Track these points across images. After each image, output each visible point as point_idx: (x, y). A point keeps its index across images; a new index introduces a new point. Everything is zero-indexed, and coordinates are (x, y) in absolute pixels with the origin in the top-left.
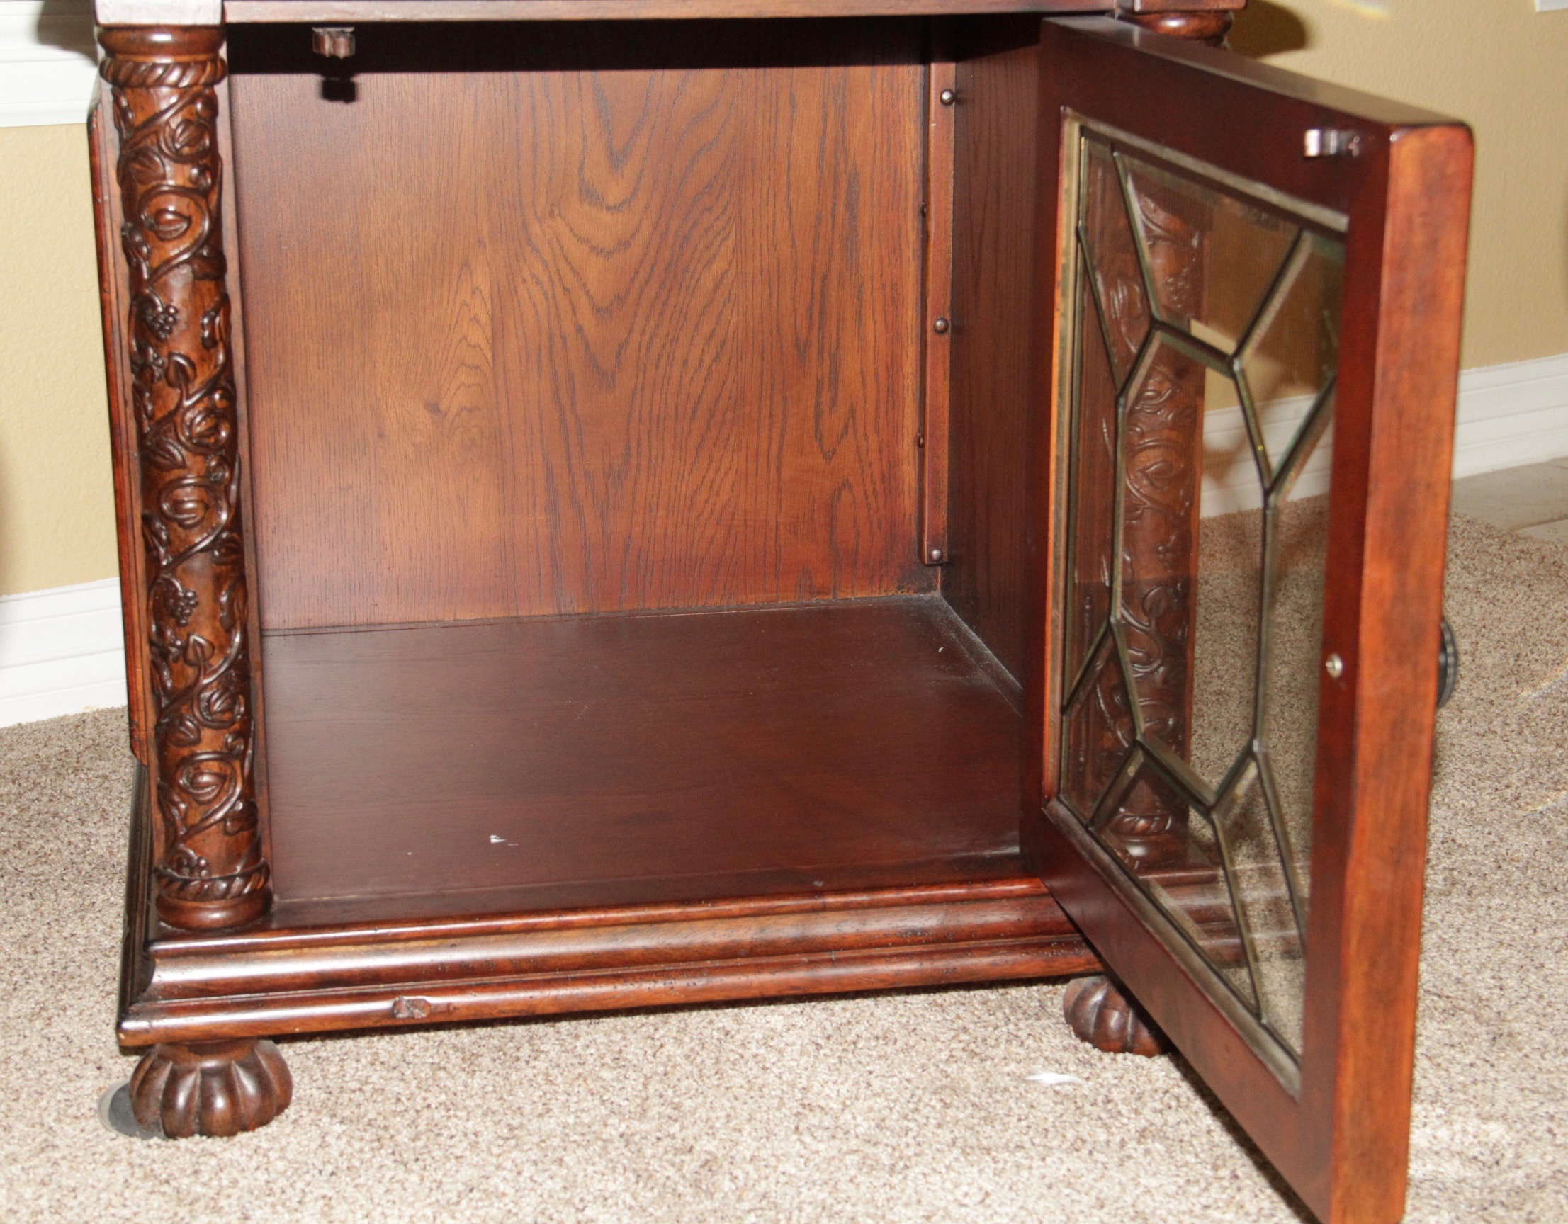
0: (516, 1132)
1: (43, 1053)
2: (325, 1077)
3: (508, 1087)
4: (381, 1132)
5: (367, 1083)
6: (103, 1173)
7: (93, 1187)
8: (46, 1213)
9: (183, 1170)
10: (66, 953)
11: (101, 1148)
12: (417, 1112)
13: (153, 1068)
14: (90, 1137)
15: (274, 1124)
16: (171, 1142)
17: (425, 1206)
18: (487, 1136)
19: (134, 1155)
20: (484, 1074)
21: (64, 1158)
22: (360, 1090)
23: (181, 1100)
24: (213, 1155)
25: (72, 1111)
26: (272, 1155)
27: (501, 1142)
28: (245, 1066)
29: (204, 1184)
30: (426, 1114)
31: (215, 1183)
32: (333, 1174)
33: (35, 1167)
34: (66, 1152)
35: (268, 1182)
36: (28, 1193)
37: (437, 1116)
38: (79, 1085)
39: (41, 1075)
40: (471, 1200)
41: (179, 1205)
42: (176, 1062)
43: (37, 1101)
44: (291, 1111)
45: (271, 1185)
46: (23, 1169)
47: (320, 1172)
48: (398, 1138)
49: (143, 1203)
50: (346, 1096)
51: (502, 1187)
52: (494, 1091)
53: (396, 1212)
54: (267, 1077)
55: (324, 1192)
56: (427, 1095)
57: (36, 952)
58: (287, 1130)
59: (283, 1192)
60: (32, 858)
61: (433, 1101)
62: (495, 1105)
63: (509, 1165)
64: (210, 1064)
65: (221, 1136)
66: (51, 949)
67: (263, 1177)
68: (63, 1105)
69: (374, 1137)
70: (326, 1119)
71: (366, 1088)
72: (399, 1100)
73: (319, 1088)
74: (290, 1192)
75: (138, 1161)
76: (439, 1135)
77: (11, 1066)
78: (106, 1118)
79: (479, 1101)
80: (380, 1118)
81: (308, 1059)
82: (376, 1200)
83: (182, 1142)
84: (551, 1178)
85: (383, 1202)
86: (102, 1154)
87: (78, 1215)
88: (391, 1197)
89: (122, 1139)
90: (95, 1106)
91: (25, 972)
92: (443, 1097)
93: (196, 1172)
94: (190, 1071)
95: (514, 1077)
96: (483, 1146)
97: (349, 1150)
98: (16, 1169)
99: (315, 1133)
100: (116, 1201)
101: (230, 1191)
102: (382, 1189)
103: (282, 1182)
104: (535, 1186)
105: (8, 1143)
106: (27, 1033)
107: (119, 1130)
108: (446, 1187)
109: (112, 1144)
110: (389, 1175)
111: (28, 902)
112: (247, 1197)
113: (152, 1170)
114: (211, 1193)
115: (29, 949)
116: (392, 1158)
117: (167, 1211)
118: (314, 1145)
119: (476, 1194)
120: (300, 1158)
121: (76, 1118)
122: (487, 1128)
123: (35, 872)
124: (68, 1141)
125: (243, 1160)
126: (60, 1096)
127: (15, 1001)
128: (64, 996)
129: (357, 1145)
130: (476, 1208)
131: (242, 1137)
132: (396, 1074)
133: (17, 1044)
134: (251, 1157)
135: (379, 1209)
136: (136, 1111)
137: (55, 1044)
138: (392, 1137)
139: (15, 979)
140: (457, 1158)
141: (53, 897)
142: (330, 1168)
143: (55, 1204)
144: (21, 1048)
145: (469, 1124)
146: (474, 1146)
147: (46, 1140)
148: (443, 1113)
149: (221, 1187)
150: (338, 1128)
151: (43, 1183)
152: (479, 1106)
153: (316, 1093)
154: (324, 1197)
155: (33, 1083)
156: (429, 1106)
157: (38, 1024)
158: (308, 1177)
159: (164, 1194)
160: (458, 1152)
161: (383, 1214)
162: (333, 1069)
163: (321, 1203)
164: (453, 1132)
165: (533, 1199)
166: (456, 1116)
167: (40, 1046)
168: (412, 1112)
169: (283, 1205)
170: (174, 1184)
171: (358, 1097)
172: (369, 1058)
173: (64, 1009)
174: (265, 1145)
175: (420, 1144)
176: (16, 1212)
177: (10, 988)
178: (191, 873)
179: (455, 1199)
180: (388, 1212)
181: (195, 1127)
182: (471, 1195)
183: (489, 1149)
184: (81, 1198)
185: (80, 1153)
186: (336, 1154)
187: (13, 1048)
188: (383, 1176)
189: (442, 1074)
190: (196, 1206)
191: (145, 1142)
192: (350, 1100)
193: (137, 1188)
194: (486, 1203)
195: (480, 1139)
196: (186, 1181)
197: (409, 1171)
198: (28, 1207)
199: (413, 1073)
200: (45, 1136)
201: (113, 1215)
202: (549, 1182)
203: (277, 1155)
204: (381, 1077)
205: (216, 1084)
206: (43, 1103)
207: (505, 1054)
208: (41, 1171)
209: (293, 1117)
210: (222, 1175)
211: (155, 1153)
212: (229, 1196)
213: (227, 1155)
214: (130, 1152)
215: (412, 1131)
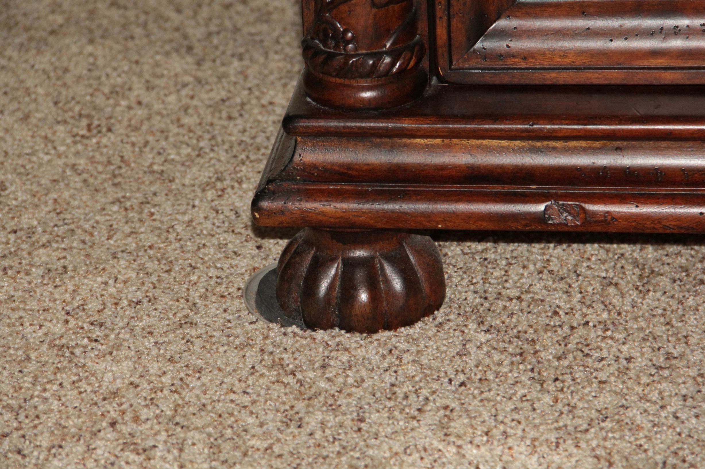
0: (674, 362)
1: (208, 225)
2: (485, 281)
3: (680, 312)
4: (526, 346)
5: (528, 292)
6: (234, 357)
7: (220, 370)
8: (166, 392)
9: (312, 362)
10: (259, 122)
11: (239, 331)
12: (572, 328)
13: (297, 253)
14: (231, 318)
15: (419, 324)
16: (309, 332)
17: (550, 430)
18: (640, 362)
19: (268, 342)
20: (658, 294)
21: (199, 337)
22: (519, 298)
23: (324, 286)
24: (346, 349)
25: (219, 289)
26: (406, 357)
27: (653, 371)
28: (391, 260)
29: (329, 380)
30: (581, 331)
31: (341, 380)
32: (463, 384)
33: (169, 343)
34: (201, 330)
35: (393, 385)
36: (154, 368)
37: (592, 335)
38: (234, 263)
39: (199, 248)
40: (602, 429)
41: (297, 399)
42: (318, 249)
43: (188, 275)
44: (440, 315)
45: (395, 389)
46: (156, 343)
47: (450, 381)
48: (543, 354)
49: (263, 392)
50: (501, 303)
51: (639, 419)
52: (663, 315)
53: (520, 433)
54: (415, 273)
55: (448, 402)
56: (590, 311)
57: (230, 118)
58: (430, 333)
59: (406, 397)
60: (252, 18)
61: (593, 319)
62: (660, 330)
63: (654, 396)
64: (359, 253)
65: (361, 332)
66: (246, 116)
67: (389, 378)
68: (212, 283)
69: (518, 351)
70: (472, 326)
71: (527, 297)
72: (556, 313)
73: (476, 292)
74: (413, 397)
75: (270, 348)
76: (587, 355)
77: (172, 236)
78: (253, 302)
79: (643, 324)
80: (531, 331)
81: (474, 259)
82: (500, 418)
83: (320, 334)
84: (697, 416)
85: (507, 421)
86: (237, 337)
87: (197, 396)
88: (516, 417)
89: (262, 324)
90: (242, 286)
91: (213, 138)
92: (605, 315)
93: (324, 367)
94: (333, 260)
95: (691, 302)
96: (632, 374)
97: (487, 361)
98: (149, 343)
99: (457, 339)
100: (238, 387)
101: (353, 389)
102: (510, 406)
103: (407, 387)
104: (676, 424)
105: (148, 315)
106: (197, 202)
107: (262, 314)
108: (579, 412)
109: (249, 327)
110: (521, 392)
111: (236, 63)
112: (369, 398)
113: (281, 359)
114: (333, 390)
115: (224, 114)
116: (531, 374)
117: (284, 403)
118: (452, 352)
119: (608, 424)
120: (435, 364)
121: (223, 297)
122: (643, 354)
123: (253, 30)
124: (208, 320)
125: (375, 359)
126: (212, 272)
127: (195, 169)
128: (244, 168)
129: (497, 357)
130: (605, 439)
131: (383, 335)
132: (562, 285)
133: (184, 213)
134: (384, 356)
135: (502, 428)
136: (279, 297)
137: (221, 217)
138: (536, 352)
139: (202, 144)
140: (601, 382)
141: (262, 60)
142: (462, 378)
143: (178, 382)
144: (186, 218)
145: (625, 348)
146: (623, 372)
147: (187, 316)
148: (600, 333)
149: (345, 384)
150: (483, 337)
151: (171, 360)
152: (641, 329)
153: (470, 296)
154: (446, 408)
155: (189, 255)
156: (587, 323)
157: (210, 194)
158: (435, 386)
159: (286, 385)
160: (602, 376)
161: (505, 432)
162: (497, 273)
163: (442, 412)
164: (605, 354)
165: (670, 436)
166: (612, 338)
167: (206, 218)
168: (566, 328)
169: (402, 411)
170: (299, 376)
171: (514, 306)
172: (539, 265)
173: (240, 182)
174: (403, 346)
175: (565, 363)
176: (137, 386)
177: (194, 154)
178: (337, 47)
179: (585, 426)
180: (510, 431)
181: (334, 318)
182: (603, 425)
183: (638, 376)
184: (205, 379)
185: (217, 334)
186: (472, 363)
187: (179, 217)
188: (515, 394)
189: (612, 290)
190: (315, 402)
191: (283, 330)
192: (505, 307)
193: (262, 375)
194: (617, 435)
195: (632, 365)
196: (311, 375)
197: (542, 390)
198: (150, 382)
199: (580, 287)
200: (187, 311)
201: (232, 401)
202: (694, 421)
203: (411, 358)
204: (545, 288)
205: (360, 275)
206: (194, 278)
207: (688, 275)
208: (174, 347)
209: (439, 320)
210: (349, 373)
211: (289, 341)
212: (350, 395)
213: (361, 352)
214: (266, 338)
215: (560, 349)
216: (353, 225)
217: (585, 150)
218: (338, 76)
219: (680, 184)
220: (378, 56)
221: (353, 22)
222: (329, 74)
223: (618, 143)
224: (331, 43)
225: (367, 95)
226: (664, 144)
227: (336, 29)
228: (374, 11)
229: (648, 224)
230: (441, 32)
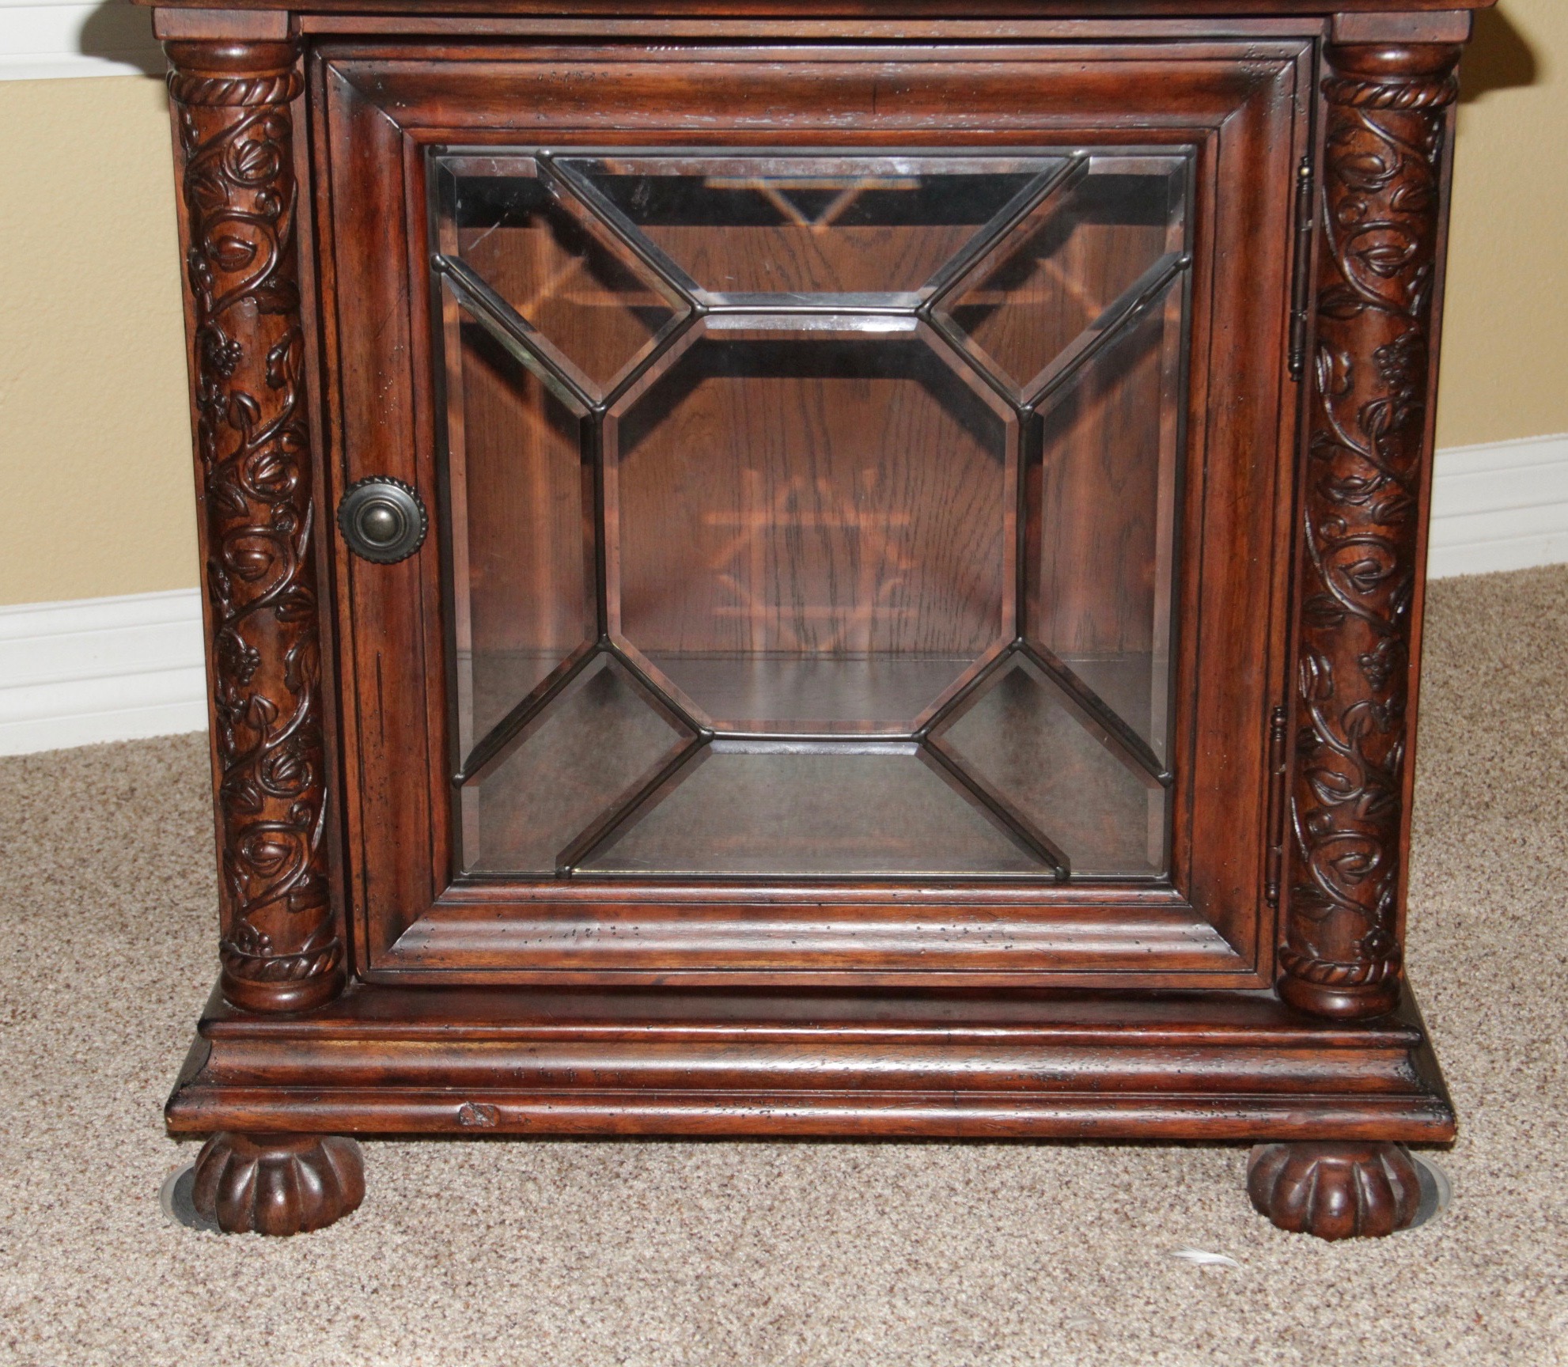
0: (585, 1262)
1: (128, 1119)
2: (406, 1176)
3: (595, 1208)
4: (442, 1248)
5: (447, 1188)
6: (144, 1265)
7: (129, 1280)
8: (71, 1306)
9: (223, 1270)
10: (188, 1005)
11: (152, 1236)
12: (489, 1227)
13: (213, 1155)
14: (144, 1221)
15: (336, 1226)
16: (224, 1236)
17: (458, 1339)
18: (553, 1262)
19: (181, 1247)
20: (575, 1189)
21: (110, 1244)
22: (437, 1195)
23: (240, 1187)
24: (261, 1255)
25: (136, 1190)
26: (321, 1263)
27: (565, 1272)
28: (307, 1160)
29: (240, 1289)
30: (497, 1231)
31: (252, 1289)
32: (375, 1291)
33: (78, 1251)
34: (112, 1237)
35: (304, 1294)
36: (60, 1280)
37: (508, 1235)
38: (152, 1160)
39: (117, 1145)
40: (510, 1336)
41: (205, 1311)
42: (235, 1150)
43: (104, 1175)
44: (357, 1214)
45: (308, 1298)
46: (65, 1251)
47: (363, 1287)
48: (457, 1257)
49: (171, 1304)
50: (419, 1201)
51: (547, 1325)
52: (577, 1212)
53: (429, 1342)
54: (332, 1174)
55: (358, 1311)
56: (507, 1209)
57: (160, 1001)
58: (347, 1236)
59: (317, 1307)
60: (190, 891)
61: (509, 1217)
62: (574, 1228)
63: (563, 1299)
64: (279, 1155)
65: (277, 1235)
66: (176, 999)
67: (301, 1286)
68: (128, 1183)
69: (433, 1253)
70: (389, 1226)
71: (446, 1194)
72: (474, 1211)
73: (395, 1190)
74: (324, 1306)
75: (182, 1255)
76: (501, 1257)
77: (90, 1133)
78: (169, 1203)
79: (558, 1222)
80: (448, 1231)
81: (397, 1153)
82: (410, 1327)
83: (235, 1239)
84: (603, 1321)
85: (417, 1330)
86: (149, 1243)
87: (103, 1310)
88: (426, 1325)
89: (176, 1228)
90: (159, 1186)
91: (140, 1023)
92: (522, 1213)
93: (236, 1274)
94: (248, 1162)
95: (605, 1197)
96: (543, 1275)
97: (402, 1265)
98: (57, 1251)
99: (372, 1242)
100: (147, 1298)
101: (264, 1299)
102: (421, 1312)
103: (319, 1296)
104: (582, 1329)
105: (59, 1221)
106: (118, 1095)
107: (178, 1216)
108: (489, 1319)
109: (163, 1232)
110: (434, 1297)
111: (170, 941)
112: (281, 1309)
113: (193, 1267)
114: (243, 1300)
115: (154, 998)
116: (444, 1279)
117: (192, 1316)
118: (368, 1256)
119: (517, 1331)
120: (349, 1269)
121: (138, 1198)
122: (555, 1254)
123: (190, 906)
124: (121, 1225)
125: (289, 1264)
126: (129, 1171)
127: (119, 1058)
128: (169, 1057)
129: (411, 1260)
130: (512, 1347)
131: (299, 1238)
132: (481, 1181)
133: (104, 1107)
134: (298, 1262)
135: (411, 1337)
136: (195, 1198)
137: (142, 1110)
138: (451, 1254)
139: (128, 1030)
140: (512, 1286)
141: (197, 938)
142: (375, 1284)
143: (83, 1295)
144: (106, 1112)
145: (538, 1248)
146: (534, 1274)
147: (99, 1221)
148: (515, 1232)
149: (256, 1294)
150: (399, 1239)
151: (79, 1270)
152: (556, 1227)
153: (390, 1194)
154: (356, 1317)
155: (105, 1154)
156: (503, 1222)
157: (133, 1086)
158: (347, 1293)
159: (195, 1295)
160: (514, 1279)
161: (414, 1343)
162: (419, 1168)
163: (352, 1323)
164: (519, 1254)
165: (573, 1342)
166: (527, 1237)
167: (127, 1112)
168: (482, 1227)
169: (312, 1322)
170: (210, 1286)
171: (432, 1204)
172: (461, 1158)
173: (164, 1072)
174: (318, 1250)
175: (479, 1265)
176: (41, 1300)
177: (120, 1041)
178: (253, 950)
179: (493, 1334)
180: (420, 1341)
181: (251, 1222)
182: (511, 1331)
183: (549, 1279)
184: (112, 1291)
185: (129, 1240)
186: (386, 1268)
187: (98, 1111)
188: (426, 1300)
189: (530, 1185)
190: (224, 1314)
191: (197, 1234)
192: (424, 1206)
193: (171, 1286)
194: (524, 1342)
195: (544, 1266)
196: (222, 1283)
197: (454, 1296)
198: (54, 1296)
199: (499, 1182)
200: (99, 1215)
201: (139, 1314)
202: (599, 1325)
203: (325, 1263)
204: (465, 1184)
205: (277, 1177)
206: (109, 1178)
207: (605, 1169)
208: (83, 1256)
209: (358, 1220)
210: (261, 1281)
211: (202, 1247)
212: (260, 1306)
213: (274, 1258)
214: (179, 1243)
215: (475, 1250)
216: (268, 1129)
217: (501, 1052)
218: (255, 979)
219: (590, 1085)
220: (295, 959)
221: (269, 926)
222: (245, 977)
223: (532, 1045)
224: (248, 947)
225: (285, 997)
226: (576, 1045)
227: (252, 934)
228: (291, 915)
229: (561, 1125)
230: (359, 934)
